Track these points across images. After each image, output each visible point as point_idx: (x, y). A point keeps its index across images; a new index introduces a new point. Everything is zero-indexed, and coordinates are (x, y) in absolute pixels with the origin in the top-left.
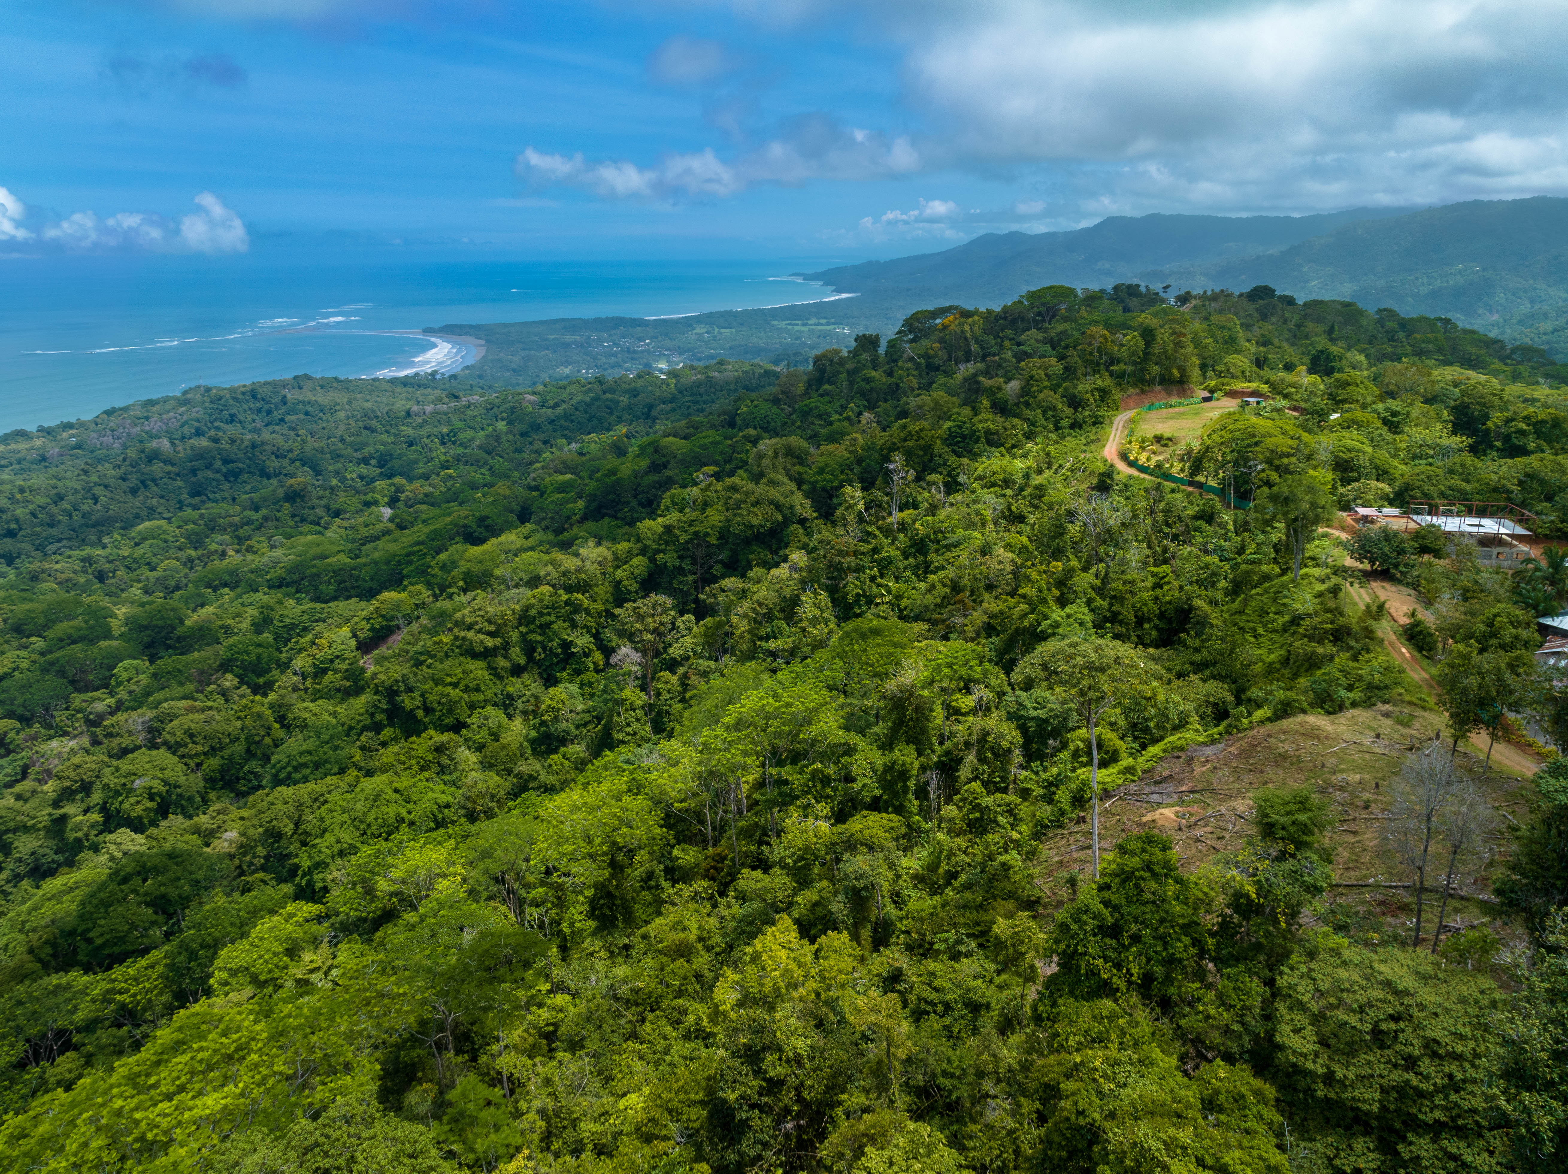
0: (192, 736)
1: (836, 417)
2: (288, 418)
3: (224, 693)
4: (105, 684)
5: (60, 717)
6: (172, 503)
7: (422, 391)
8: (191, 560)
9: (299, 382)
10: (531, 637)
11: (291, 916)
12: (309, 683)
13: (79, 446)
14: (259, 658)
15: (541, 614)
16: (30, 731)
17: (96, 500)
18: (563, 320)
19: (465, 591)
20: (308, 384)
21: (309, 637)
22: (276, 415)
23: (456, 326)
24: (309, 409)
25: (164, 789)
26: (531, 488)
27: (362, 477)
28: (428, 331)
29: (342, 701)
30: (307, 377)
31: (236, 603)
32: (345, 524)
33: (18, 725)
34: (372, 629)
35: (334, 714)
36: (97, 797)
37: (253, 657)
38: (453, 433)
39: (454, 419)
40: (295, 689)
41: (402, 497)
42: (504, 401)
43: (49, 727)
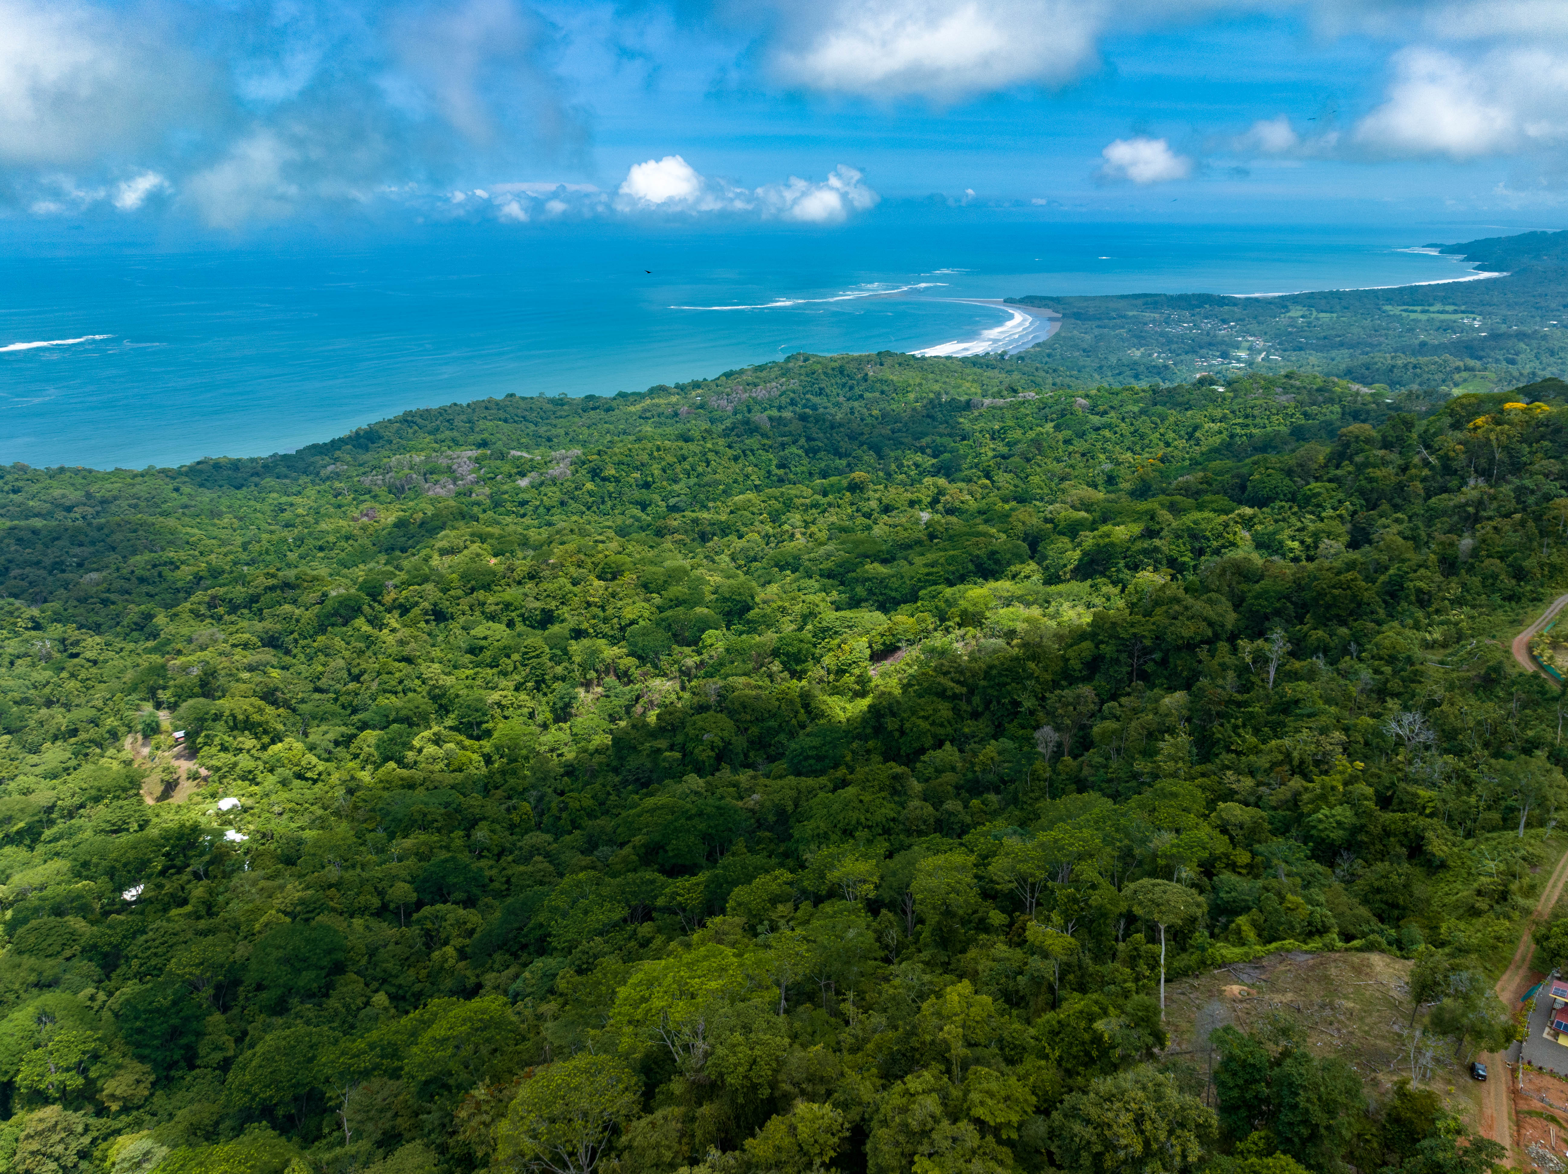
0: (745, 707)
1: (1329, 512)
2: (867, 395)
3: (771, 676)
4: (694, 642)
5: (664, 661)
6: (763, 472)
7: (990, 373)
8: (767, 536)
9: (881, 358)
10: (989, 691)
11: (776, 878)
12: (832, 677)
13: (701, 406)
14: (800, 651)
15: (1000, 675)
16: (645, 669)
17: (708, 463)
18: (1145, 295)
19: (960, 625)
20: (888, 361)
21: (837, 641)
22: (857, 391)
23: (1036, 298)
24: (885, 388)
25: (721, 744)
26: (1046, 520)
27: (917, 466)
28: (1009, 301)
29: (851, 701)
30: (889, 354)
31: (795, 586)
32: (890, 521)
33: (637, 662)
34: (884, 644)
35: (844, 709)
36: (679, 738)
37: (795, 650)
38: (1004, 430)
39: (1008, 414)
40: (821, 681)
41: (943, 499)
42: (1057, 402)
43: (656, 667)
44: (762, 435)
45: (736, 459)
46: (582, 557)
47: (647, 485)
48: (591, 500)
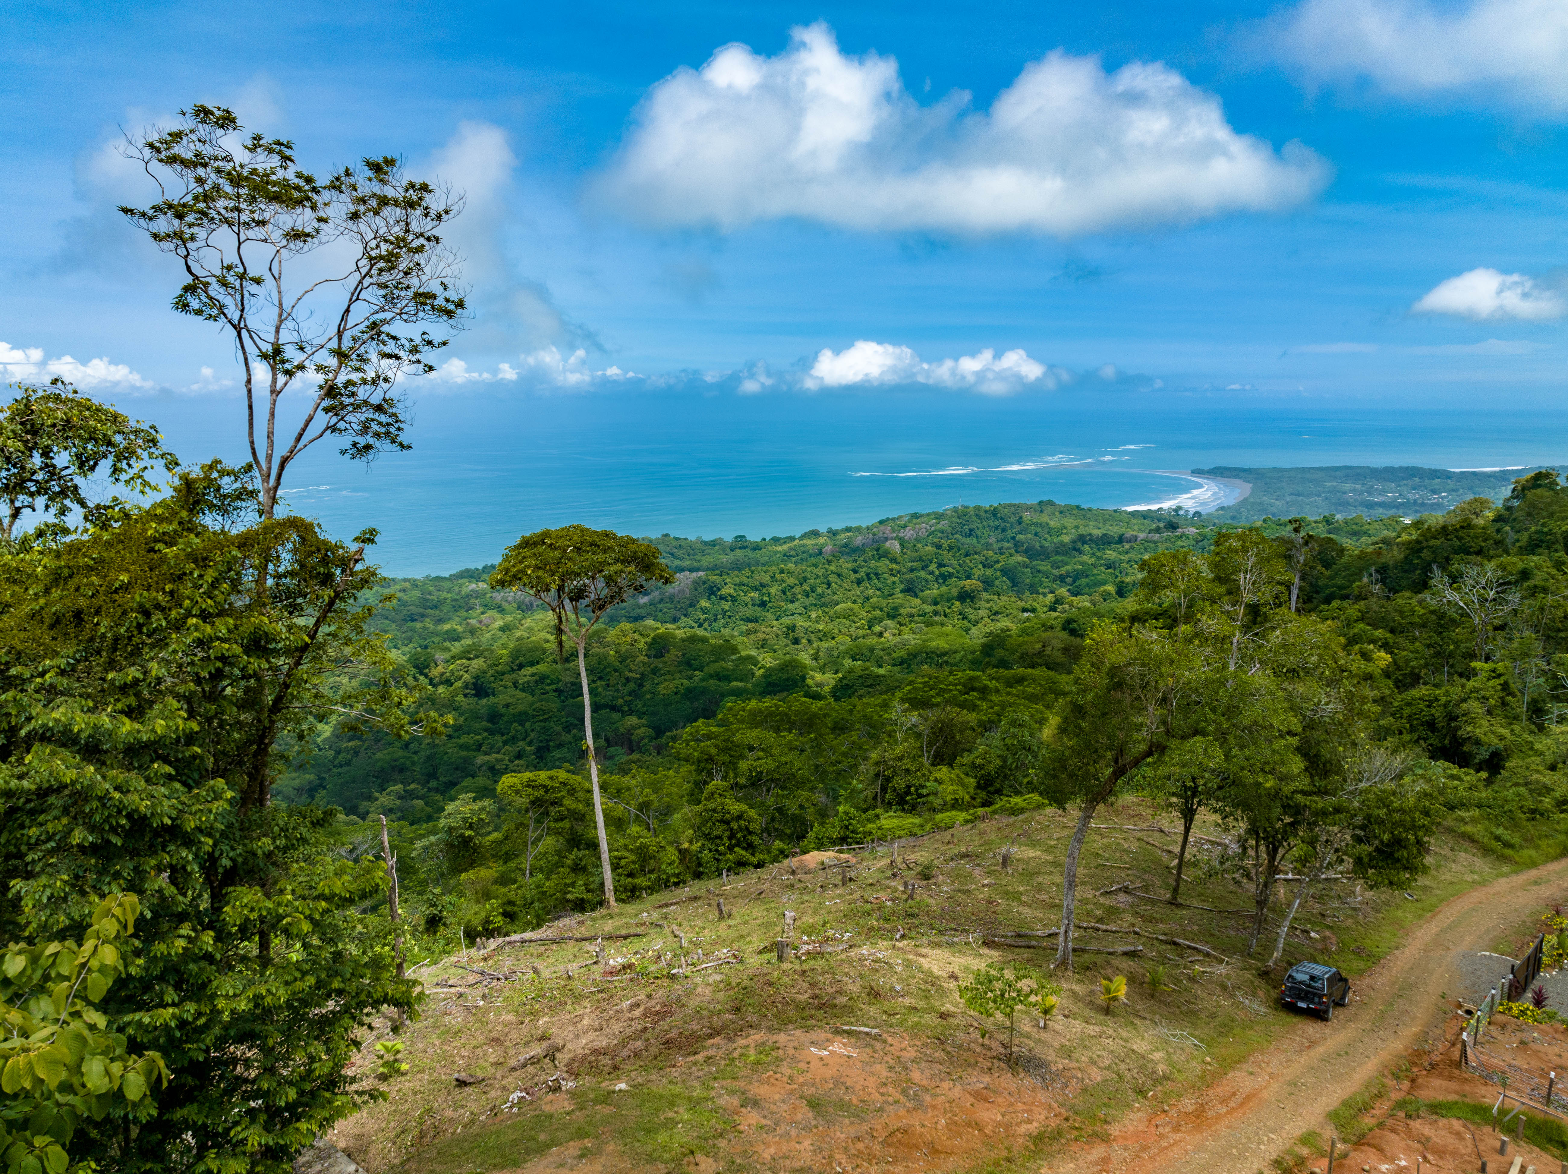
9: (1041, 506)
20: (1049, 509)
23: (1226, 469)
28: (1195, 472)
30: (1051, 503)
44: (891, 561)
45: (859, 582)
46: (636, 636)
47: (763, 604)
48: (703, 617)
